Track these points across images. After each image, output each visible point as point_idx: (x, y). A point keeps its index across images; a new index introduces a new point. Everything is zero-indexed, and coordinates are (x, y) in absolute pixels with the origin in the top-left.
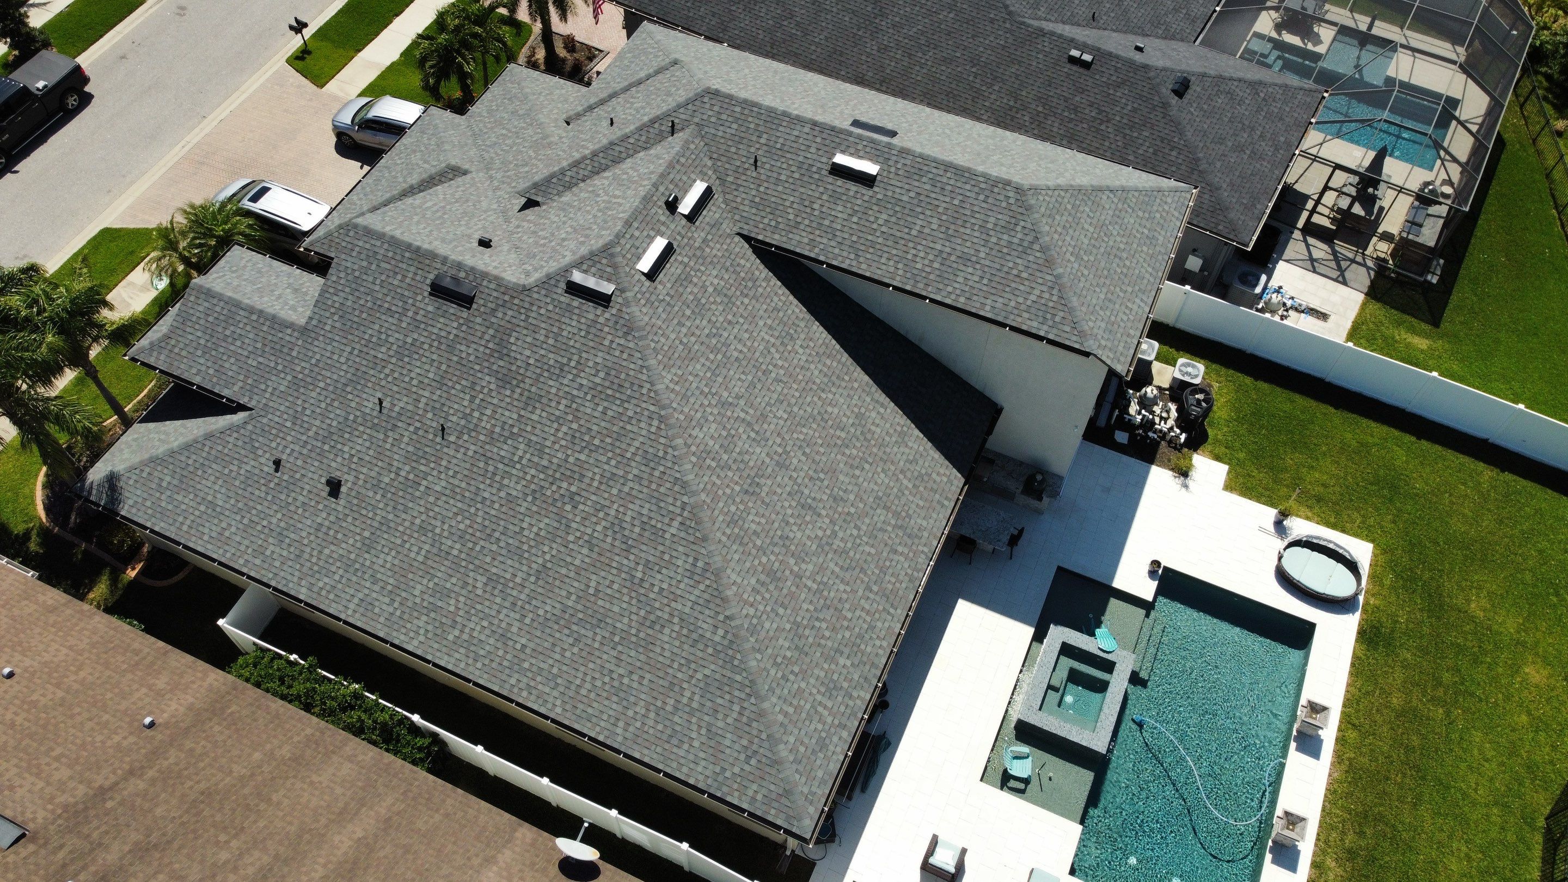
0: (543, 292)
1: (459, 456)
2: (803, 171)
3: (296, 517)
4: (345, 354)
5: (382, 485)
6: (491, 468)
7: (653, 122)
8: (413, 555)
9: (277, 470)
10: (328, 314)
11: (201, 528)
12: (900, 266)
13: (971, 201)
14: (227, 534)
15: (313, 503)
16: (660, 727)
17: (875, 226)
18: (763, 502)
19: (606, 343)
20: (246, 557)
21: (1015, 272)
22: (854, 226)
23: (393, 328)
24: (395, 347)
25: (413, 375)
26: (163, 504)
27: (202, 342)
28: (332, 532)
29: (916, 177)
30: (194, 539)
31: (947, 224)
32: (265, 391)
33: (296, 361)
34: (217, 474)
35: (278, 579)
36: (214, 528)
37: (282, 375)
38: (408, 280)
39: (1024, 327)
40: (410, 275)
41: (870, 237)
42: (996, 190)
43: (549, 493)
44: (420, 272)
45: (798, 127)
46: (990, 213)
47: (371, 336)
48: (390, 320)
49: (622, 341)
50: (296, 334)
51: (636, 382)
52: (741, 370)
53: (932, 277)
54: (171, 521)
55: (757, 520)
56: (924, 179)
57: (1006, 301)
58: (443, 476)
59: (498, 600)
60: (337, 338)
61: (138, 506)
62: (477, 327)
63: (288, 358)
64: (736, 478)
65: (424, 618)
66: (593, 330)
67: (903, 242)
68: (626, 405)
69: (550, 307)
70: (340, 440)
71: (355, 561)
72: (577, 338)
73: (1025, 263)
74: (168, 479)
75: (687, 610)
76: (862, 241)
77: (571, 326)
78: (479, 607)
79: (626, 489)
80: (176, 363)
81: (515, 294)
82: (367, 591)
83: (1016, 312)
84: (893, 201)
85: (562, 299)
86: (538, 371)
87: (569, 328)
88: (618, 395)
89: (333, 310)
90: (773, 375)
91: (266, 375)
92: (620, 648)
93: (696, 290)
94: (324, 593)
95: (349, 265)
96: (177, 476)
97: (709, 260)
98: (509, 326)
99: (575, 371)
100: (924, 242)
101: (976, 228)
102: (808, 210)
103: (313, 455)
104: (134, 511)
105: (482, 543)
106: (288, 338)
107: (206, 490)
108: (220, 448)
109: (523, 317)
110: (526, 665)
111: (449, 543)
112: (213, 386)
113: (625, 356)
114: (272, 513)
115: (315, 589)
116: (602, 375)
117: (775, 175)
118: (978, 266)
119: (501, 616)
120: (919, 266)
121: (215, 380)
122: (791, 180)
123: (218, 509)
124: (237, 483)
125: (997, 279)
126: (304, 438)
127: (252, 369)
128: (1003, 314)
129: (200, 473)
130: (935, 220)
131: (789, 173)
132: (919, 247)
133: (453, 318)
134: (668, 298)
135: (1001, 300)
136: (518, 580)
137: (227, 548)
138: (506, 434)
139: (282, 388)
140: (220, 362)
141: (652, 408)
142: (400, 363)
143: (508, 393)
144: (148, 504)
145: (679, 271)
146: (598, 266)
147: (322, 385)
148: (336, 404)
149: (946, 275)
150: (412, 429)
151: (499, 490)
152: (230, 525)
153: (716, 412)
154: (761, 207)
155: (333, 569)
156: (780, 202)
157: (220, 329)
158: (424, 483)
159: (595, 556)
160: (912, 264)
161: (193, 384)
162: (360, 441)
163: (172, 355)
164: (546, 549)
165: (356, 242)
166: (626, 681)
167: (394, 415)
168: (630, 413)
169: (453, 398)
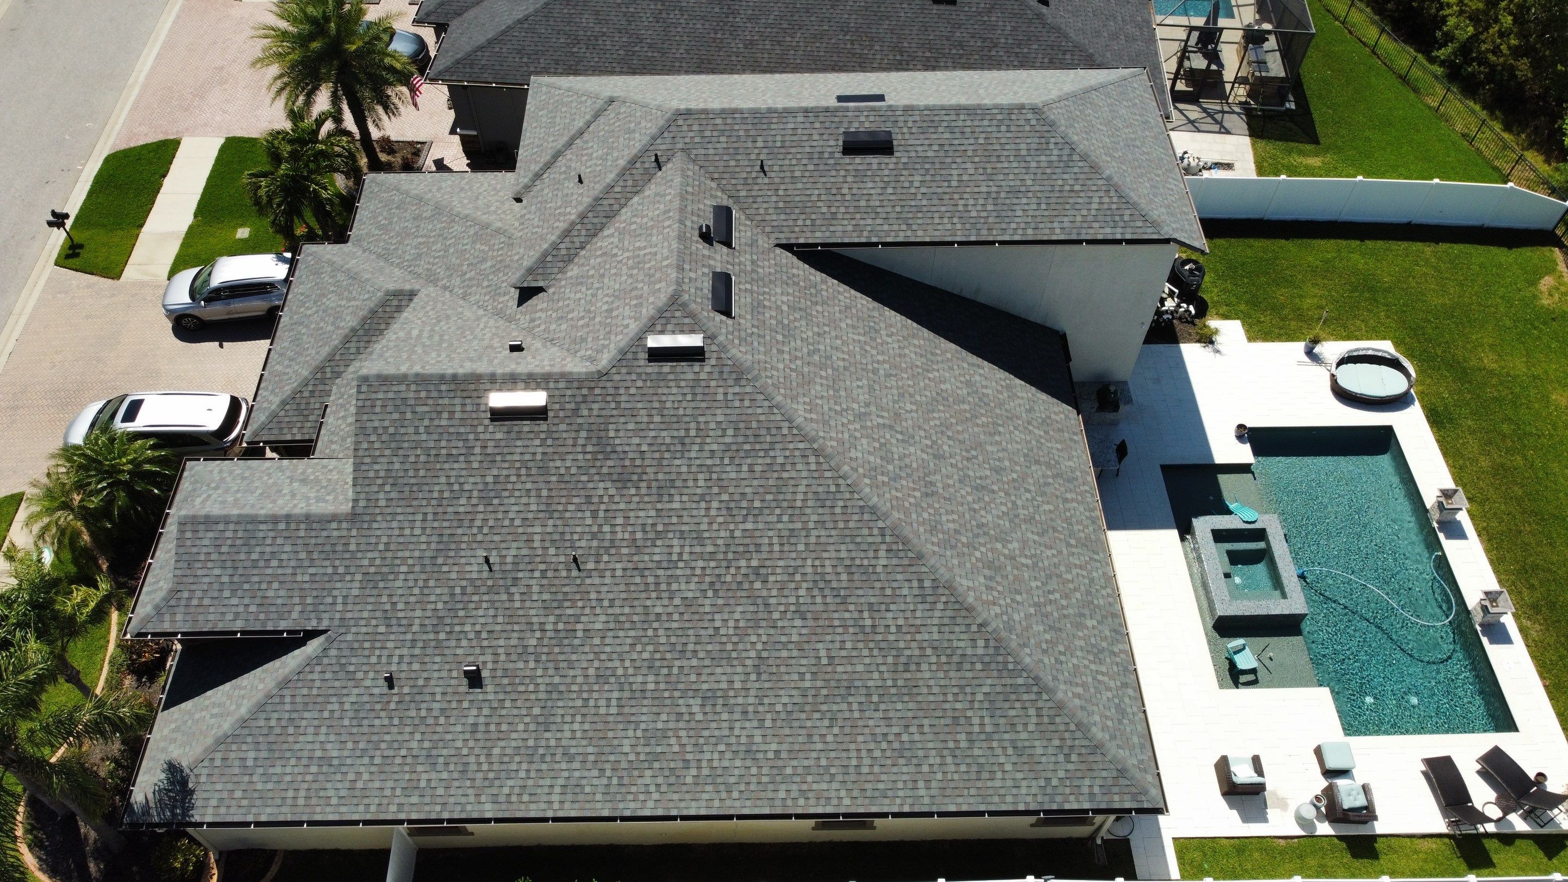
0: (624, 370)
1: (607, 581)
2: (816, 162)
3: (439, 729)
4: (418, 524)
5: (531, 650)
6: (651, 580)
7: (633, 162)
8: (603, 711)
9: (391, 686)
10: (375, 489)
11: (322, 793)
12: (955, 220)
13: (994, 135)
14: (360, 785)
15: (454, 705)
16: (963, 768)
17: (913, 190)
18: (945, 499)
19: (720, 397)
20: (397, 801)
21: (1067, 188)
22: (892, 197)
23: (464, 473)
24: (475, 494)
25: (511, 515)
26: (259, 786)
27: (225, 579)
28: (493, 728)
29: (932, 130)
30: (318, 809)
31: (982, 165)
32: (334, 604)
33: (359, 555)
34: (316, 723)
35: (450, 807)
36: (339, 785)
37: (348, 578)
38: (457, 415)
39: (1100, 237)
40: (458, 408)
41: (913, 203)
42: (1013, 117)
43: (729, 578)
44: (468, 401)
45: (791, 120)
46: (1018, 141)
47: (441, 492)
48: (456, 466)
49: (737, 389)
50: (344, 525)
51: (771, 425)
52: (854, 377)
53: (991, 220)
54: (279, 802)
55: (950, 518)
56: (940, 130)
57: (1071, 219)
58: (598, 611)
59: (725, 716)
60: (399, 510)
61: (227, 802)
62: (565, 435)
63: (347, 555)
64: (911, 485)
65: (648, 773)
66: (699, 390)
67: (947, 197)
68: (772, 453)
69: (640, 384)
70: (456, 621)
71: (536, 747)
72: (684, 404)
73: (1073, 176)
74: (252, 754)
75: (936, 636)
76: (906, 209)
77: (672, 394)
78: (706, 733)
79: (813, 540)
80: (201, 618)
81: (592, 384)
82: (566, 774)
83: (1085, 225)
84: (920, 160)
85: (649, 370)
86: (657, 455)
87: (671, 398)
88: (757, 447)
89: (379, 481)
90: (882, 372)
91: (327, 586)
92: (883, 707)
93: (774, 314)
94: (514, 798)
95: (376, 424)
96: (263, 747)
97: (767, 279)
98: (601, 420)
99: (698, 440)
100: (968, 190)
101: (1012, 159)
102: (839, 197)
103: (429, 651)
104: (223, 810)
105: (677, 663)
106: (335, 533)
107: (309, 747)
108: (305, 691)
109: (613, 405)
110: (789, 771)
111: (640, 679)
112: (264, 624)
113: (747, 403)
114: (407, 737)
115: (502, 799)
116: (730, 432)
117: (788, 174)
118: (1030, 195)
119: (737, 732)
120: (974, 214)
121: (262, 616)
122: (807, 174)
123: (335, 762)
124: (346, 722)
125: (1053, 200)
126: (409, 636)
127: (306, 586)
128: (1075, 231)
129: (291, 730)
130: (969, 165)
131: (802, 168)
132: (966, 196)
133: (532, 436)
134: (755, 330)
135: (1066, 219)
136: (738, 685)
137: (366, 801)
138: (651, 535)
139: (355, 592)
140: (260, 594)
141: (801, 446)
142: (490, 508)
143: (633, 491)
144: (238, 794)
145: (749, 300)
146: (674, 321)
147: (404, 569)
148: (432, 583)
149: (1004, 214)
150: (537, 574)
151: (671, 598)
152: (359, 774)
153: (858, 427)
154: (788, 211)
155: (514, 766)
156: (806, 199)
157: (243, 556)
158: (579, 626)
159: (810, 623)
160: (966, 215)
161: (235, 633)
162: (481, 612)
163: (192, 610)
164: (754, 638)
165: (374, 396)
166: (905, 737)
167: (509, 567)
168: (780, 460)
169: (571, 522)
